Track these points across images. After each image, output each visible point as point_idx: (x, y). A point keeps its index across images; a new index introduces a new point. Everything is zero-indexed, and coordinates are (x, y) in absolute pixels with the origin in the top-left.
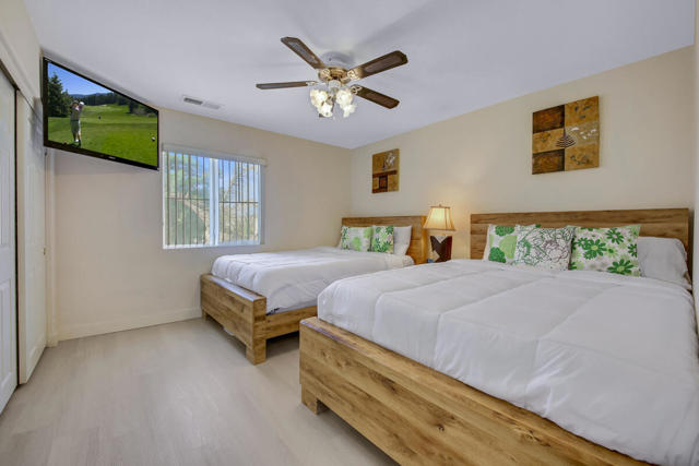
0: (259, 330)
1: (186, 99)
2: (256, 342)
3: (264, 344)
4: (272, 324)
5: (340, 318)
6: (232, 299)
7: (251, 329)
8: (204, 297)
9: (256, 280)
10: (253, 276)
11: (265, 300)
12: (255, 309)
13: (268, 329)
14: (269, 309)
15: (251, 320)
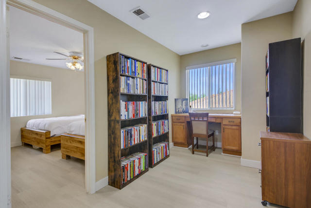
0: (48, 142)
1: (15, 58)
2: (47, 146)
3: (50, 147)
4: (53, 140)
5: (72, 132)
6: (37, 133)
7: (45, 142)
8: (23, 137)
9: (46, 126)
10: (45, 124)
11: (50, 132)
12: (46, 135)
13: (51, 142)
14: (51, 135)
15: (44, 139)
